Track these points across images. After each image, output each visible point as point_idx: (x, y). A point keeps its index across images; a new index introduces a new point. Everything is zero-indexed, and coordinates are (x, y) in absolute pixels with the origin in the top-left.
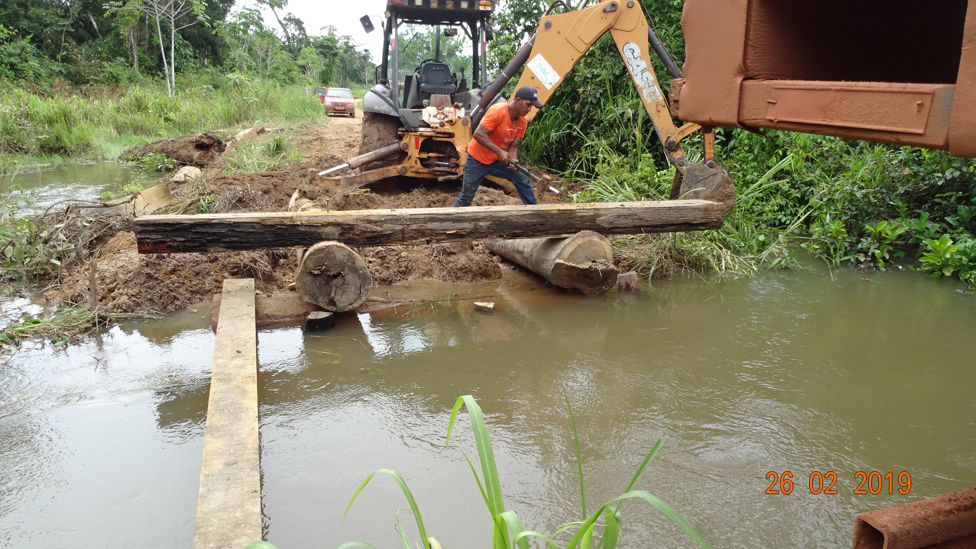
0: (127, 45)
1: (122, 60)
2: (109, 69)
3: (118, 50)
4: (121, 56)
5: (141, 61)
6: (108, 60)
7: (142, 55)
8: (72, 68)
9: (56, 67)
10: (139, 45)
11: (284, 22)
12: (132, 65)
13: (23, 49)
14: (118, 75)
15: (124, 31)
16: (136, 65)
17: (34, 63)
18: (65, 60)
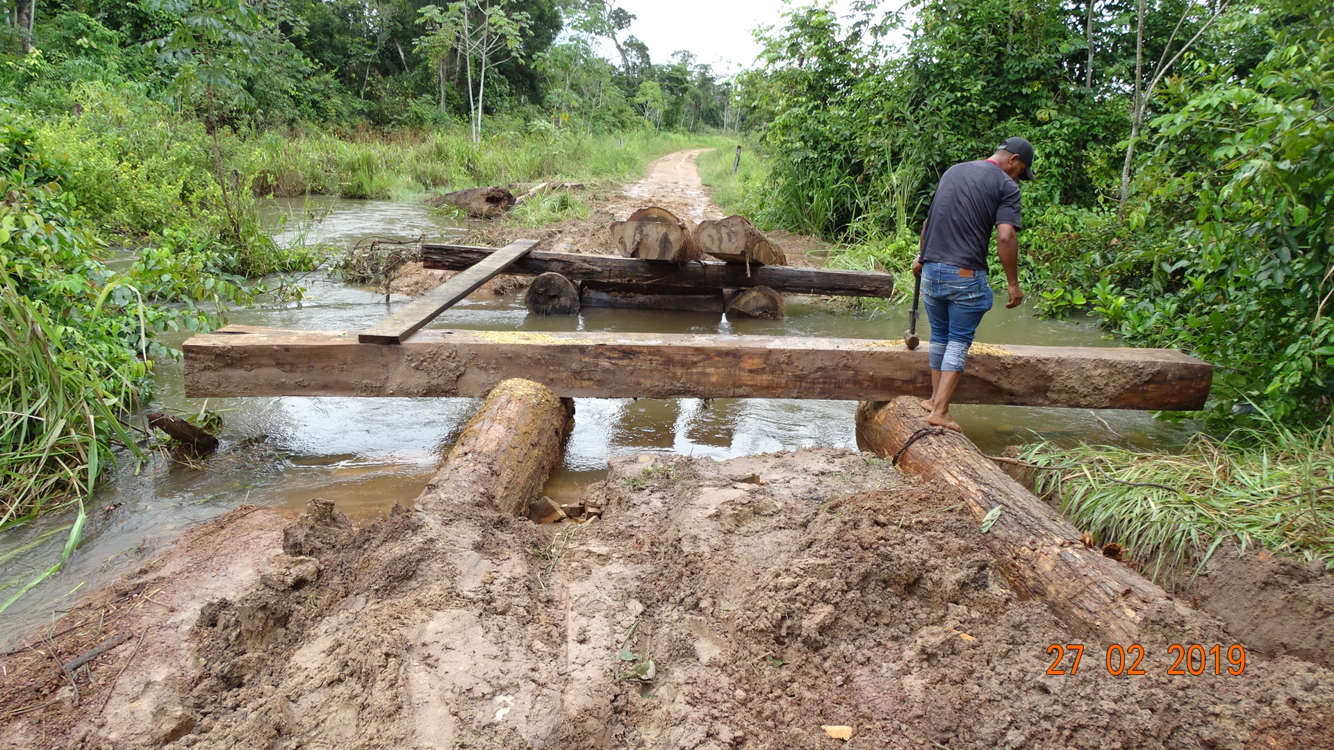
0: (435, 80)
1: (429, 97)
2: (414, 108)
3: (425, 86)
4: (428, 92)
5: (449, 98)
6: (414, 97)
7: (450, 92)
8: (375, 106)
9: (358, 104)
10: (448, 80)
11: (624, 48)
12: (438, 103)
13: (326, 83)
14: (423, 114)
15: (433, 63)
16: (442, 103)
17: (336, 100)
18: (368, 96)
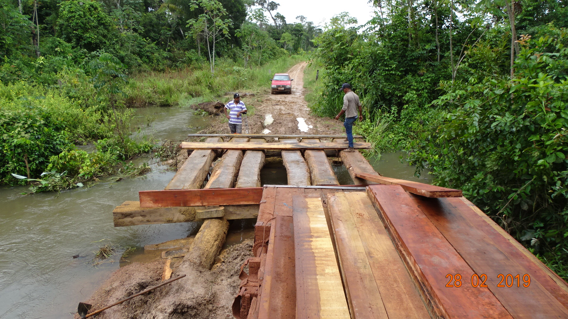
0: (196, 43)
2: (188, 55)
3: (192, 45)
4: (193, 48)
5: (202, 49)
6: (188, 50)
7: (203, 47)
8: (172, 54)
9: (165, 54)
10: (201, 41)
11: (275, 18)
15: (195, 37)
16: (199, 52)
17: (156, 54)
